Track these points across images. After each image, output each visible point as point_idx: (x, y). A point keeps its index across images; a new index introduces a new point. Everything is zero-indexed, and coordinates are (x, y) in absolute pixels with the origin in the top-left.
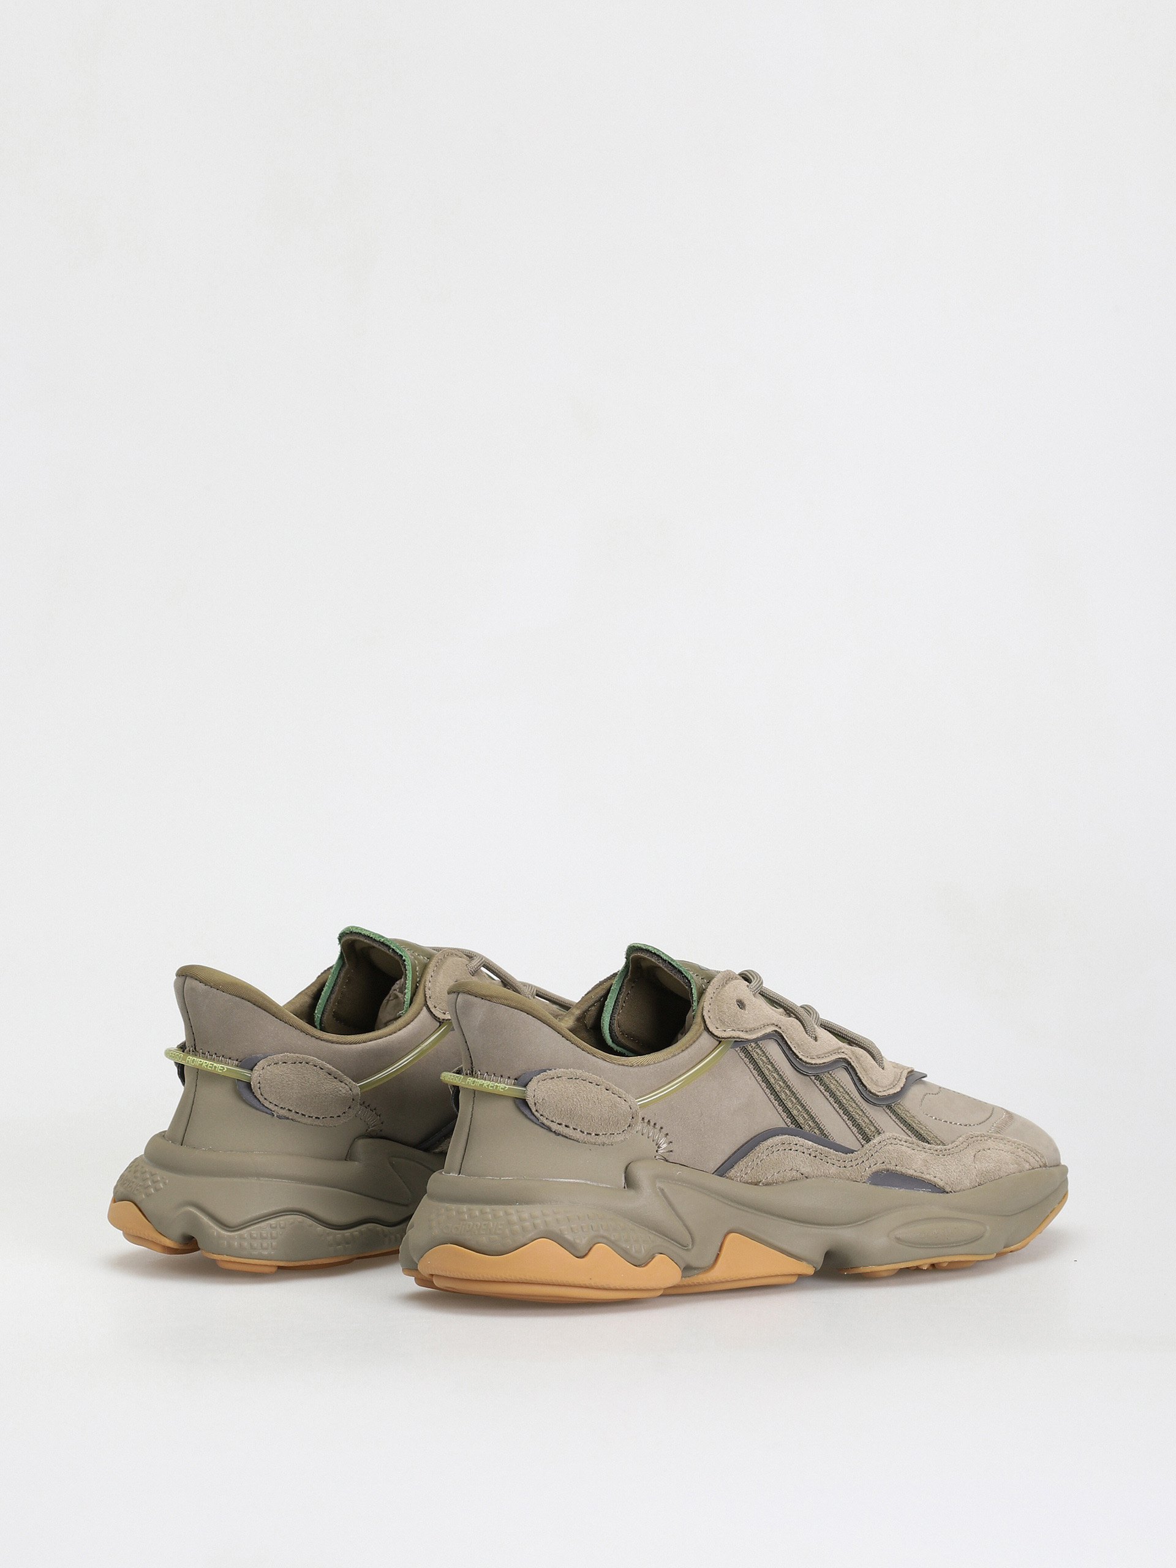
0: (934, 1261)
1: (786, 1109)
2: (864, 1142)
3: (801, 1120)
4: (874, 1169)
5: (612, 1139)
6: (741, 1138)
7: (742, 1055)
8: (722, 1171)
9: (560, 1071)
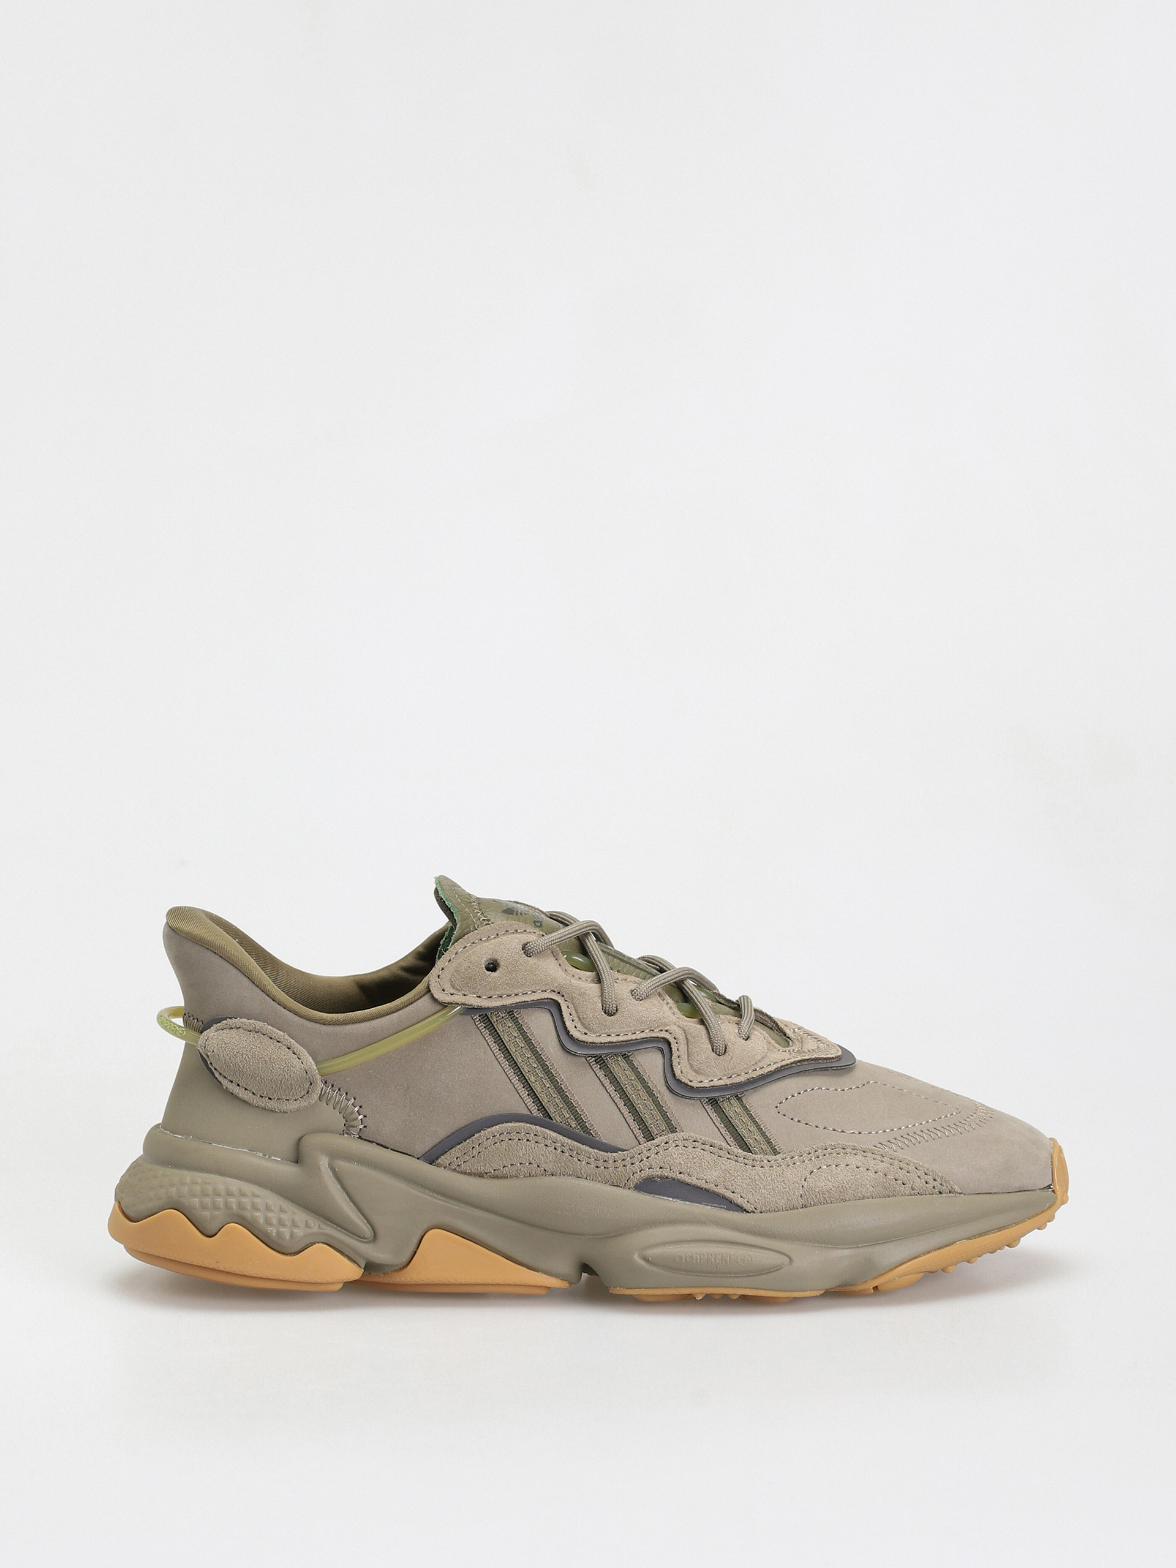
0: (710, 1291)
1: (532, 1093)
2: (642, 1140)
3: (551, 1110)
4: (647, 1173)
5: (285, 1106)
6: (460, 1121)
7: (481, 1026)
8: (432, 1157)
9: (238, 1021)
